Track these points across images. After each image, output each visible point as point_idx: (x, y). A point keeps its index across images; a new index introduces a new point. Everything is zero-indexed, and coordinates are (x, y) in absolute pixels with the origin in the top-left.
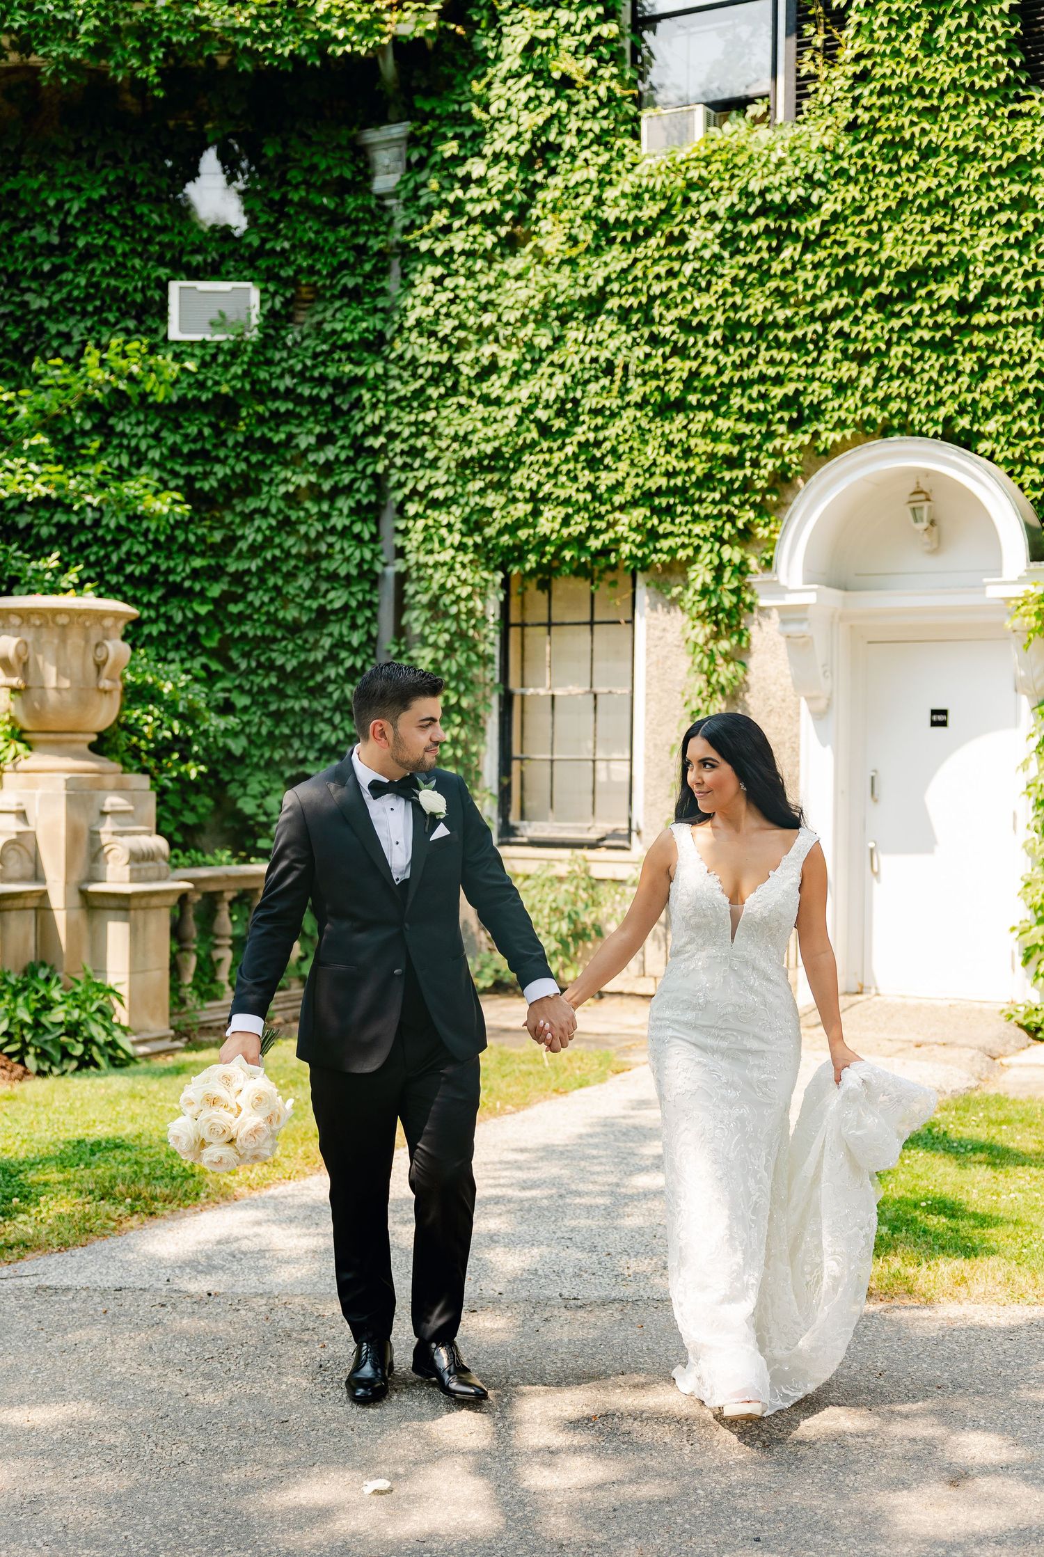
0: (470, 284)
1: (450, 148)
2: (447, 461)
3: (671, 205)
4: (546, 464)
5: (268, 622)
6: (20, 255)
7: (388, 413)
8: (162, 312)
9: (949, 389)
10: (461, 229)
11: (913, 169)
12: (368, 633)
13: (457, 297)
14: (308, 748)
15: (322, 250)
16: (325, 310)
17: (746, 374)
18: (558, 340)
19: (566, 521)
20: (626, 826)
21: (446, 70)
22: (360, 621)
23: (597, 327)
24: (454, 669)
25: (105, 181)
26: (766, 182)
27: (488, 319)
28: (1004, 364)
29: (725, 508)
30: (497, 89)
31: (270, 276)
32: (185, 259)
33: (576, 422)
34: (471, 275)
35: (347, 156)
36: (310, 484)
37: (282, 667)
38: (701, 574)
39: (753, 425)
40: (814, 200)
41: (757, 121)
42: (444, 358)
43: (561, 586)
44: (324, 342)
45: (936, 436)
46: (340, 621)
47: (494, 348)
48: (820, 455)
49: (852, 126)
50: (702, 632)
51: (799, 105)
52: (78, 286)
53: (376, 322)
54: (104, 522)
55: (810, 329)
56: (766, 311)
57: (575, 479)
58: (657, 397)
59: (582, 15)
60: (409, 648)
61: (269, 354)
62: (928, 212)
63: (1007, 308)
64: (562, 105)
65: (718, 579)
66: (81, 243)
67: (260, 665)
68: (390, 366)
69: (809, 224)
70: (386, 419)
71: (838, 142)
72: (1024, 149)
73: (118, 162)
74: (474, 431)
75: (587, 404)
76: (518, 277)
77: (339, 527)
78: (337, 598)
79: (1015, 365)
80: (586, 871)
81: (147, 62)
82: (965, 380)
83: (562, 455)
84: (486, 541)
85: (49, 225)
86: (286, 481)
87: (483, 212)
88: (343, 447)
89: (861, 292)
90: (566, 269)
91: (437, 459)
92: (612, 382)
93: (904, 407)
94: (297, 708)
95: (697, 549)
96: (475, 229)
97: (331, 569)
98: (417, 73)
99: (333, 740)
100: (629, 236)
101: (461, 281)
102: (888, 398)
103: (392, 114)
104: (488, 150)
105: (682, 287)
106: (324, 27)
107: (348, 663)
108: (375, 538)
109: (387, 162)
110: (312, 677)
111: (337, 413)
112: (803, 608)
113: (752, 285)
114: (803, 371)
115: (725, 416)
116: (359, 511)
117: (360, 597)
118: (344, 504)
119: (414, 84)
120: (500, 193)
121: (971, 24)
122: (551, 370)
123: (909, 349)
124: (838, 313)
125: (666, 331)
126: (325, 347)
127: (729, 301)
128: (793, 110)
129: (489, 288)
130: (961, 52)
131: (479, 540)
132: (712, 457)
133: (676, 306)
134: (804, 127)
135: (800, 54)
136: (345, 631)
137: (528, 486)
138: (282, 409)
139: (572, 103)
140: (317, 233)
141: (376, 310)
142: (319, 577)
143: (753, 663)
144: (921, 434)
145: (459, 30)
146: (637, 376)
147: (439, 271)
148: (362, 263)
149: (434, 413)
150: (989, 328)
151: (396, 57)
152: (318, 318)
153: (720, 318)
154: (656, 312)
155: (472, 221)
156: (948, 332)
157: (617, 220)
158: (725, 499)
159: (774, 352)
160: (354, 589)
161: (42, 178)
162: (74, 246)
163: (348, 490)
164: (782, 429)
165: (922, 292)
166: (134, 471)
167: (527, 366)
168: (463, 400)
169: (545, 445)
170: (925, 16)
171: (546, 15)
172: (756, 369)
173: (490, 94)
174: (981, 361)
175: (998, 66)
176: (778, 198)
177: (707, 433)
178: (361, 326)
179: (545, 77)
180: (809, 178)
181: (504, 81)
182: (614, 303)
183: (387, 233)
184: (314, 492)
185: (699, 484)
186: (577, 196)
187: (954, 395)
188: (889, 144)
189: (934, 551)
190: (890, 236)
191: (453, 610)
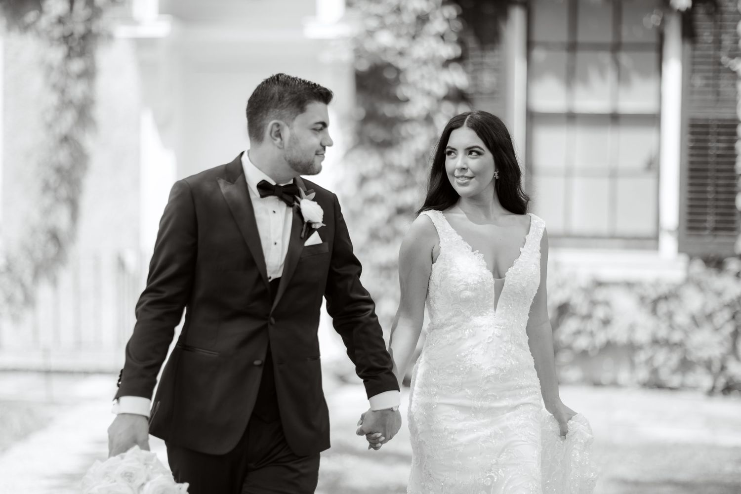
112: (154, 39)
143: (100, 81)
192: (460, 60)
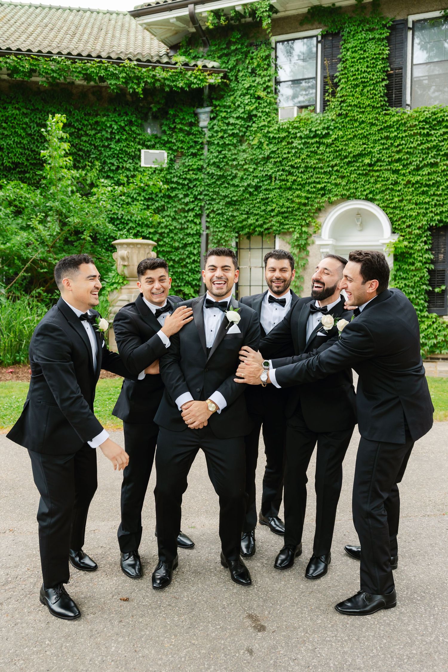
0: (229, 153)
2: (223, 202)
4: (252, 204)
5: (170, 247)
6: (98, 140)
7: (205, 188)
8: (139, 158)
9: (367, 187)
10: (227, 137)
11: (356, 127)
12: (198, 250)
13: (225, 156)
14: (181, 282)
15: (185, 142)
16: (185, 159)
17: (310, 181)
18: (255, 169)
19: (257, 220)
21: (222, 93)
22: (196, 247)
23: (267, 166)
25: (124, 120)
26: (317, 128)
28: (382, 180)
29: (303, 217)
30: (237, 99)
31: (170, 149)
32: (146, 143)
33: (260, 192)
34: (230, 150)
35: (193, 116)
36: (182, 208)
37: (174, 260)
38: (296, 235)
39: (311, 195)
40: (330, 134)
41: (311, 111)
42: (221, 173)
43: (252, 238)
44: (186, 168)
45: (363, 199)
46: (190, 247)
47: (236, 171)
48: (331, 204)
49: (340, 115)
51: (324, 108)
52: (116, 150)
53: (201, 163)
54: (124, 217)
55: (328, 169)
56: (316, 164)
57: (260, 208)
58: (284, 186)
59: (264, 79)
61: (170, 171)
62: (361, 139)
63: (383, 165)
64: (257, 105)
65: (301, 236)
66: (117, 137)
67: (168, 259)
68: (205, 175)
69: (328, 141)
70: (204, 190)
71: (336, 119)
72: (388, 123)
73: (127, 115)
74: (230, 194)
75: (264, 187)
76: (243, 151)
78: (190, 240)
81: (139, 87)
82: (371, 185)
83: (256, 202)
84: (233, 225)
85: (107, 132)
86: (175, 207)
87: (234, 133)
88: (191, 198)
89: (343, 160)
90: (258, 150)
91: (219, 202)
92: (271, 182)
93: (355, 191)
94: (179, 271)
95: (295, 228)
96: (230, 138)
97: (188, 232)
98: (213, 93)
99: (189, 280)
100: (276, 141)
101: (227, 152)
102: (350, 188)
103: (205, 105)
104: (235, 116)
105: (292, 156)
106: (190, 79)
107: (193, 258)
108: (200, 223)
109: (204, 118)
110: (182, 262)
111: (189, 188)
112: (328, 245)
113: (312, 157)
114: (326, 180)
115: (304, 192)
116: (196, 216)
117: (196, 240)
118: (191, 214)
119: (212, 96)
120: (239, 128)
121: (373, 89)
122: (253, 177)
123: (356, 176)
124: (336, 165)
125: (287, 168)
126: (186, 170)
127: (306, 161)
128: (322, 110)
129: (235, 154)
130: (371, 96)
131: (231, 225)
132: (299, 203)
133: (290, 161)
134: (326, 114)
135: (324, 94)
136: (192, 249)
137: (246, 210)
138: (174, 186)
139: (259, 103)
140: (184, 137)
141: (201, 159)
142: (184, 234)
143: (310, 259)
144: (359, 199)
145: (228, 81)
146: (278, 180)
147: (220, 149)
148: (196, 146)
149: (218, 189)
150: (377, 171)
151: (209, 88)
152: (183, 161)
153: (303, 165)
154: (284, 163)
155: (230, 135)
156: (367, 171)
157: (273, 137)
159: (318, 175)
160: (195, 238)
161: (105, 118)
162: (115, 138)
163: (193, 210)
164: (320, 196)
165: (361, 160)
166: (132, 203)
167: (246, 176)
168: (227, 185)
169: (251, 199)
170: (361, 86)
171: (254, 79)
172: (312, 180)
173: (235, 100)
174: (375, 180)
175: (381, 101)
176: (320, 133)
177: (298, 196)
178: (197, 164)
179: (253, 96)
180: (328, 128)
181: (240, 97)
182: (272, 160)
183: (204, 138)
184: (183, 210)
185: (296, 210)
186: (262, 130)
187: (368, 188)
188: (351, 120)
189: (361, 230)
190: (351, 145)
191: (224, 244)
192: (431, 250)
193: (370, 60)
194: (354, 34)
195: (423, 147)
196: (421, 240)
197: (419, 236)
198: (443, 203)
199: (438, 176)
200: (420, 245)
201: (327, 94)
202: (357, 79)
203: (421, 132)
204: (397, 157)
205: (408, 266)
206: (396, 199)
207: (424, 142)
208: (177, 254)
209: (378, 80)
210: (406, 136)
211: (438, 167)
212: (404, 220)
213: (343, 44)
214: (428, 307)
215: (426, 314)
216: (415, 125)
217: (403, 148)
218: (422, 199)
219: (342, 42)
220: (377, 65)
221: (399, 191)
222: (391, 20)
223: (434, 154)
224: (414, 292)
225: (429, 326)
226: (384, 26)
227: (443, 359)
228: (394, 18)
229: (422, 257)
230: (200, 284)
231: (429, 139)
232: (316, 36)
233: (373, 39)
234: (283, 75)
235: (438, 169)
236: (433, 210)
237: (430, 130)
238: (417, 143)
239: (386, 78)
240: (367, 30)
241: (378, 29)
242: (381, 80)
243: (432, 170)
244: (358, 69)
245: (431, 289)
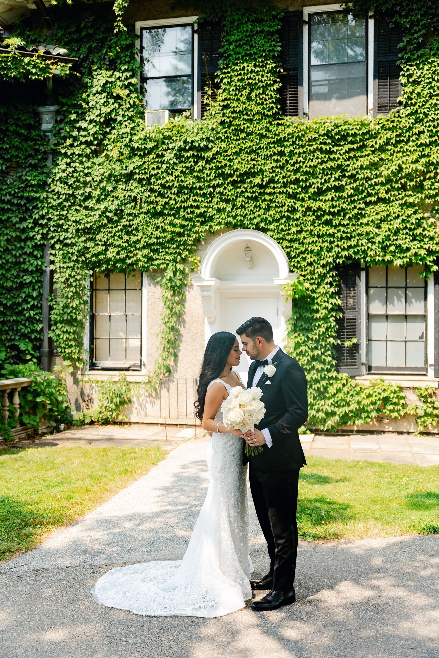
0: (81, 166)
1: (73, 117)
2: (72, 230)
3: (158, 144)
4: (111, 232)
7: (48, 211)
9: (257, 213)
10: (77, 146)
11: (243, 139)
12: (39, 292)
13: (75, 170)
14: (15, 335)
15: (21, 149)
16: (22, 171)
17: (186, 205)
18: (114, 188)
19: (118, 253)
20: (139, 363)
21: (71, 89)
22: (36, 287)
23: (130, 185)
24: (74, 306)
26: (193, 139)
27: (88, 179)
28: (276, 206)
29: (178, 251)
30: (91, 97)
31: (1, 157)
33: (122, 217)
34: (81, 163)
35: (32, 115)
36: (17, 236)
37: (6, 304)
38: (169, 274)
39: (187, 222)
40: (210, 146)
41: (187, 117)
42: (71, 192)
43: (112, 276)
44: (22, 183)
45: (253, 229)
46: (28, 287)
47: (90, 190)
48: (212, 234)
49: (222, 123)
50: (169, 294)
51: (203, 114)
53: (43, 177)
55: (209, 190)
56: (193, 183)
57: (122, 238)
58: (152, 211)
59: (124, 74)
60: (55, 298)
61: (1, 186)
62: (249, 154)
63: (277, 187)
64: (116, 105)
65: (175, 275)
68: (49, 194)
69: (208, 154)
70: (47, 213)
71: (218, 127)
72: (282, 136)
74: (82, 219)
75: (127, 211)
76: (99, 165)
77: (28, 252)
78: (28, 279)
79: (280, 207)
80: (125, 379)
82: (262, 211)
83: (116, 229)
84: (86, 259)
86: (7, 234)
87: (86, 141)
88: (30, 223)
89: (227, 179)
90: (119, 163)
91: (68, 229)
92: (136, 204)
93: (242, 218)
94: (11, 320)
95: (168, 264)
96: (83, 147)
97: (25, 268)
98: (59, 88)
99: (26, 332)
100: (142, 153)
101: (77, 165)
102: (237, 215)
103: (48, 103)
104: (88, 119)
105: (162, 172)
106: (28, 68)
107: (32, 303)
108: (42, 257)
109: (47, 119)
110: (17, 308)
112: (210, 286)
113: (187, 174)
114: (206, 205)
115: (178, 218)
116: (36, 247)
117: (36, 278)
118: (28, 243)
119: (58, 92)
120: (93, 135)
121: (264, 93)
122: (112, 199)
123: (244, 199)
124: (218, 185)
125: (156, 188)
126: (23, 185)
127: (180, 179)
128: (200, 115)
129: (88, 168)
130: (260, 102)
131: (84, 259)
132: (172, 232)
133: (160, 179)
134: (205, 121)
135: (203, 96)
136: (30, 291)
137: (103, 239)
138: (6, 208)
139: (120, 105)
140: (19, 143)
141: (43, 173)
142: (20, 270)
143: (187, 305)
144: (247, 228)
145: (78, 75)
146: (145, 203)
147: (68, 161)
148: (37, 155)
149: (66, 212)
150: (270, 194)
151: (53, 81)
152: (18, 175)
153: (176, 184)
154: (152, 180)
155: (81, 143)
156: (257, 194)
157: (138, 147)
158: (177, 247)
159: (196, 197)
160: (34, 276)
163: (32, 239)
164: (198, 224)
165: (248, 180)
167: (103, 197)
168: (78, 208)
169: (110, 226)
170: (248, 88)
171: (111, 73)
172: (189, 203)
173: (89, 99)
174: (268, 205)
175: (273, 108)
176: (197, 145)
177: (171, 224)
178: (37, 178)
179: (110, 95)
180: (208, 139)
181: (94, 95)
182: (137, 176)
183: (47, 145)
184: (18, 239)
185: (168, 242)
186: (123, 138)
187: (259, 216)
188: (236, 130)
189: (251, 268)
190: (237, 161)
191: (74, 284)
192: (338, 293)
193: (259, 57)
194: (238, 25)
195: (324, 166)
196: (326, 281)
197: (322, 277)
198: (351, 236)
199: (344, 202)
200: (324, 287)
201: (206, 97)
202: (242, 80)
203: (321, 147)
204: (293, 177)
205: (311, 313)
206: (294, 229)
207: (325, 160)
208: (9, 297)
209: (269, 82)
210: (304, 152)
211: (344, 191)
212: (304, 256)
213: (224, 36)
214: (337, 365)
215: (334, 374)
216: (315, 139)
217: (301, 167)
218: (325, 229)
219: (222, 35)
220: (267, 63)
221: (297, 219)
222: (282, 11)
223: (339, 176)
224: (319, 347)
225: (339, 390)
226: (275, 17)
227: (359, 432)
228: (287, 9)
229: (328, 302)
230: (42, 338)
231: (332, 157)
232: (192, 25)
233: (262, 31)
234: (149, 71)
235: (344, 194)
236: (339, 243)
237: (333, 146)
238: (317, 161)
239: (278, 80)
240: (253, 21)
241: (267, 21)
242: (272, 82)
243: (337, 194)
244: (244, 67)
245: (339, 342)
